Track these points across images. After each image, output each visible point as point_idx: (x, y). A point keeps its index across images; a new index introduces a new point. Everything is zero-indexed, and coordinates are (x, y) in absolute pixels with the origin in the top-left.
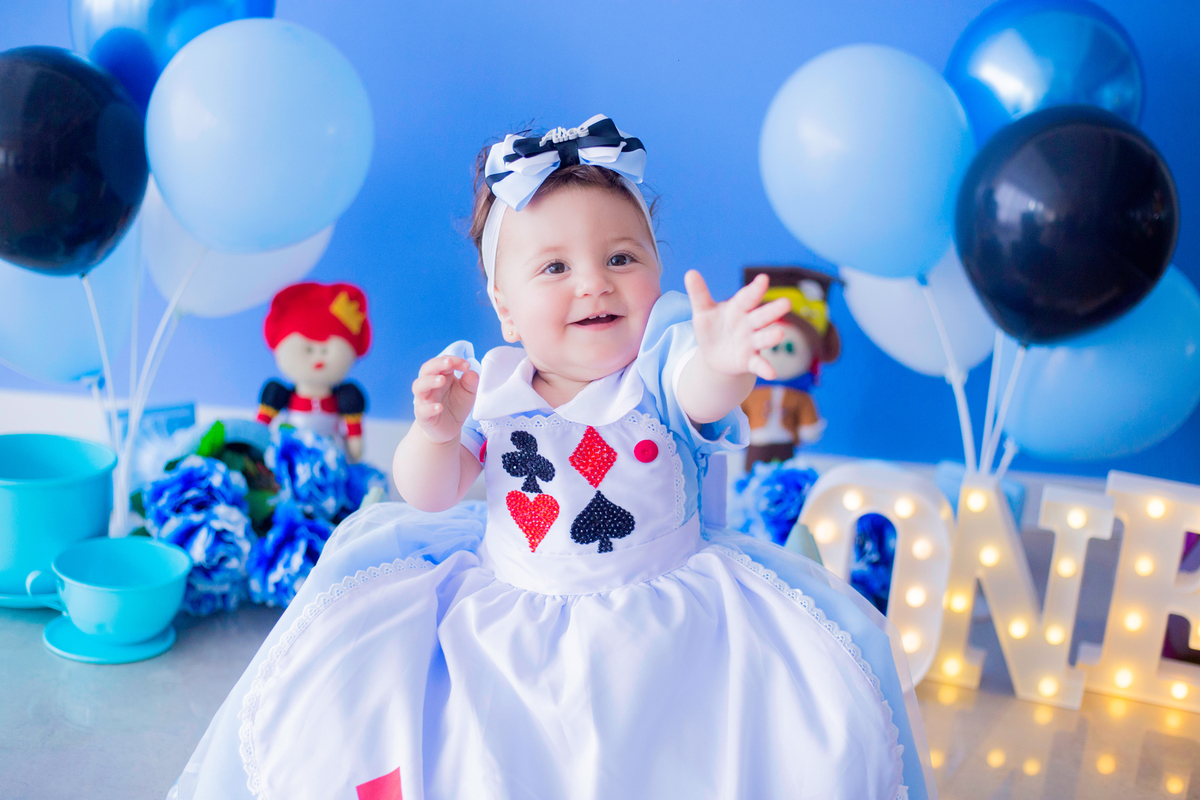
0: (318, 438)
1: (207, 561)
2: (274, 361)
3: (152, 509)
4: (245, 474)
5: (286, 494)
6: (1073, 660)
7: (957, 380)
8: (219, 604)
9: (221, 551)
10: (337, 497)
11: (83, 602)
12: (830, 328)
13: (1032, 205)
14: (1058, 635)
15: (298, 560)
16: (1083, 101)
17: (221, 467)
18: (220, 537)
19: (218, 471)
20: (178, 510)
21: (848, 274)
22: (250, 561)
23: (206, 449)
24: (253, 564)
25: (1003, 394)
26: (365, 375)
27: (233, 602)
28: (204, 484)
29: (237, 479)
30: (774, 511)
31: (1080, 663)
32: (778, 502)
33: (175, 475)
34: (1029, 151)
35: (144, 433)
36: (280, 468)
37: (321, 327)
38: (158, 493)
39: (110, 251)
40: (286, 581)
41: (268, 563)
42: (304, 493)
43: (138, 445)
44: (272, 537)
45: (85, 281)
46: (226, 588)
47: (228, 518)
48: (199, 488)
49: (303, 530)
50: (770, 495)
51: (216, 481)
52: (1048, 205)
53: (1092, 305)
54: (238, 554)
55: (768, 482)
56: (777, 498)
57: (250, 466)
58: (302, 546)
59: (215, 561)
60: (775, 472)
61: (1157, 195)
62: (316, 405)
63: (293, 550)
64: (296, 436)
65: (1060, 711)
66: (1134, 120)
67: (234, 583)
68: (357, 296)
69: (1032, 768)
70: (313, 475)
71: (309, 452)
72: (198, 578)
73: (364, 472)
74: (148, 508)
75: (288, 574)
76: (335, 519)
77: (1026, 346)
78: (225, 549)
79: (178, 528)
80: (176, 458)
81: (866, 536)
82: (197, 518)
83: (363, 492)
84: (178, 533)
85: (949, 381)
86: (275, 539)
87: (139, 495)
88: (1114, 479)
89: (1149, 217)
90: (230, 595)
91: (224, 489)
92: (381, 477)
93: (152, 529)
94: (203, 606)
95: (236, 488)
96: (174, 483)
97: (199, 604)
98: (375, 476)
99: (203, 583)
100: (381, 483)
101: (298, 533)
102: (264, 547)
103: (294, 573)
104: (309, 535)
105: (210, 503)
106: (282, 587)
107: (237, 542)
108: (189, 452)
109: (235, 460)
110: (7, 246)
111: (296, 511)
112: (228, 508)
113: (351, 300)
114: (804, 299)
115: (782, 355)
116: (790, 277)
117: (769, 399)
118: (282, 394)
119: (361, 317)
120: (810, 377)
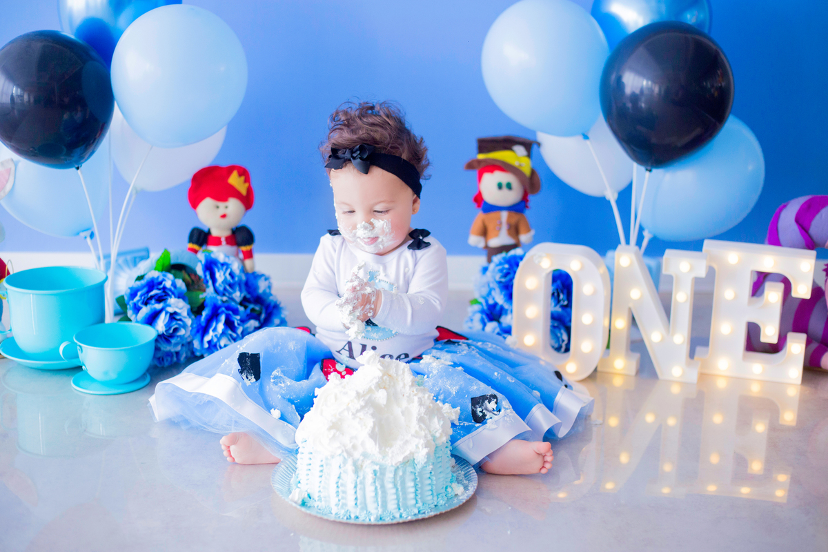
1: (166, 331)
2: (196, 214)
3: (131, 303)
4: (184, 280)
5: (210, 290)
6: (692, 354)
7: (612, 197)
8: (175, 359)
9: (174, 325)
10: (241, 290)
12: (533, 172)
13: (645, 83)
14: (681, 338)
15: (221, 327)
16: (673, 19)
17: (170, 276)
18: (173, 316)
19: (169, 279)
20: (146, 303)
21: (542, 137)
22: (191, 331)
23: (160, 268)
24: (195, 330)
25: (639, 202)
26: (251, 221)
27: (182, 358)
28: (161, 286)
29: (180, 283)
30: (503, 280)
31: (696, 357)
32: (507, 275)
33: (143, 282)
34: (641, 51)
35: (119, 267)
37: (224, 193)
38: (133, 295)
39: (93, 152)
40: (215, 340)
41: (204, 330)
42: (221, 289)
43: (116, 274)
44: (205, 314)
45: (79, 171)
46: (179, 348)
47: (177, 305)
48: (159, 289)
49: (223, 309)
50: (501, 271)
51: (168, 284)
52: (654, 82)
53: (687, 139)
54: (185, 326)
55: (500, 264)
56: (505, 271)
57: (187, 277)
58: (223, 318)
59: (171, 331)
60: (504, 258)
61: (719, 72)
62: (223, 240)
63: (217, 323)
64: (213, 256)
65: (684, 384)
66: (706, 31)
67: (183, 345)
68: (243, 173)
69: (671, 422)
70: (226, 278)
71: (223, 265)
72: (162, 342)
73: (256, 276)
74: (128, 303)
75: (216, 336)
76: (241, 304)
77: (650, 171)
78: (177, 324)
79: (147, 314)
80: (142, 274)
81: (559, 291)
82: (158, 306)
83: (256, 288)
84: (147, 316)
85: (607, 198)
86: (206, 316)
87: (122, 297)
88: (707, 244)
89: (715, 85)
90: (181, 353)
91: (173, 289)
92: (267, 279)
93: (131, 316)
94: (165, 360)
95: (180, 288)
96: (143, 287)
97: (163, 360)
98: (263, 278)
99: (165, 346)
100: (267, 283)
101: (220, 311)
102: (200, 320)
103: (219, 336)
104: (226, 312)
105: (166, 297)
106: (213, 344)
107: (183, 319)
108: (150, 270)
109: (178, 273)
110: (32, 151)
111: (217, 300)
112: (176, 299)
113: (240, 175)
114: (516, 156)
115: (505, 190)
116: (507, 143)
117: (499, 219)
118: (202, 236)
119: (247, 185)
120: (523, 204)
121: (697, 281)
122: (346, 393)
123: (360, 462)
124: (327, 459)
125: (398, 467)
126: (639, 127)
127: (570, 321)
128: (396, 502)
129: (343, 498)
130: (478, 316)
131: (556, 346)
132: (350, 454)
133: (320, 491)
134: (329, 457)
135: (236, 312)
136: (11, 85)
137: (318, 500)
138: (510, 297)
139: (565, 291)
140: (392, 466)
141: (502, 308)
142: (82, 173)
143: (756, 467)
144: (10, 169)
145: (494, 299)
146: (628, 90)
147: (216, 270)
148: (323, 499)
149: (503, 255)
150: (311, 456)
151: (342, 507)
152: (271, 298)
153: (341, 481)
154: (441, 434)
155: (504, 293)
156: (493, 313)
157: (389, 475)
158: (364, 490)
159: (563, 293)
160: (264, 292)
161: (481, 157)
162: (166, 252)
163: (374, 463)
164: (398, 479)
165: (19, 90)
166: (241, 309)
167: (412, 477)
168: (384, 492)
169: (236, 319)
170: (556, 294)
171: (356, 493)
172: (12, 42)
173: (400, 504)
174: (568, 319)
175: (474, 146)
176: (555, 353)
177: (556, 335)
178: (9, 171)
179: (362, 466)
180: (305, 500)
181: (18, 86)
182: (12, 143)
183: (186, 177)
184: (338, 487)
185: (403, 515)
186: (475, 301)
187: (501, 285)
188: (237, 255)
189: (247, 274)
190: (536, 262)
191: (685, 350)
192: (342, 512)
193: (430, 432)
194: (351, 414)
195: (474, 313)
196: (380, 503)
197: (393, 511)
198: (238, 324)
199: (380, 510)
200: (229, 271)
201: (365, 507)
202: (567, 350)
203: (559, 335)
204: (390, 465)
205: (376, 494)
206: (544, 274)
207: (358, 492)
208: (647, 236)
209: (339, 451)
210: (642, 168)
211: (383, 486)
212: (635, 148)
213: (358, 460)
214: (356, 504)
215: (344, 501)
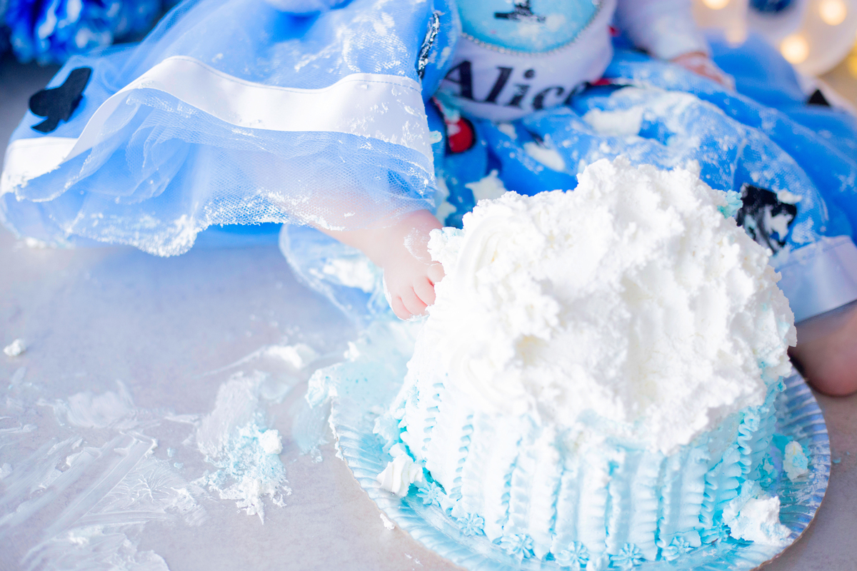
123: (572, 436)
128: (654, 528)
129: (518, 510)
132: (546, 414)
153: (516, 472)
157: (647, 472)
158: (576, 502)
163: (609, 441)
164: (668, 479)
168: (627, 507)
171: (554, 505)
173: (662, 530)
179: (577, 445)
184: (508, 484)
185: (664, 554)
196: (612, 530)
199: (611, 545)
201: (573, 533)
205: (608, 511)
207: (561, 504)
211: (626, 495)
213: (569, 429)
214: (551, 530)
215: (521, 516)
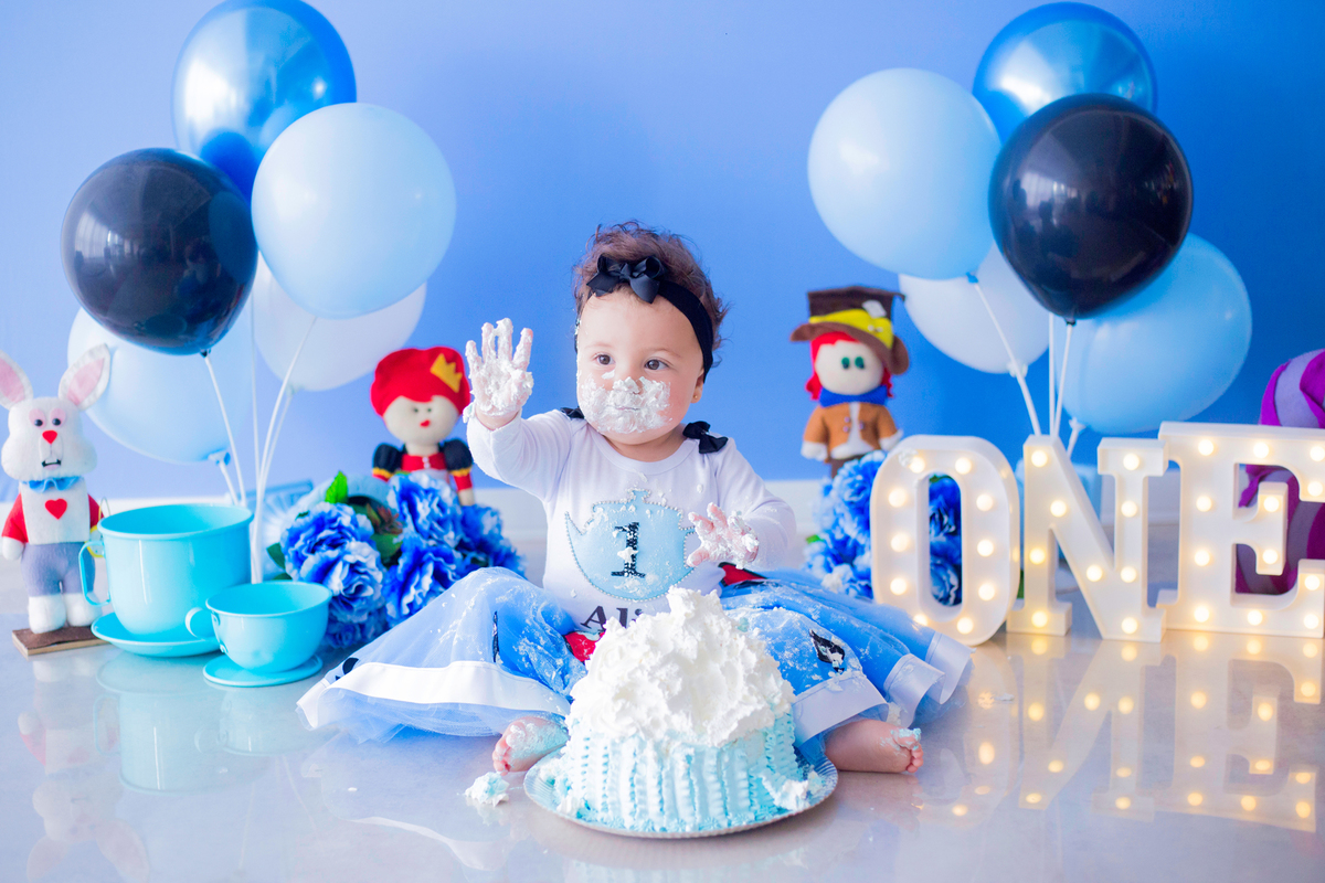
0: (431, 479)
1: (345, 590)
2: (384, 424)
4: (369, 517)
5: (409, 529)
6: (1152, 601)
7: (1019, 371)
8: (359, 636)
9: (357, 581)
10: (455, 530)
11: (239, 633)
12: (896, 341)
13: (1056, 187)
14: (1132, 573)
15: (427, 581)
16: (1095, 89)
17: (349, 510)
18: (354, 568)
19: (346, 513)
20: (312, 551)
21: (908, 284)
22: (383, 589)
23: (333, 500)
24: (388, 588)
25: (1061, 376)
27: (369, 634)
28: (336, 525)
29: (364, 522)
30: (855, 499)
31: (1158, 605)
32: (859, 491)
33: (308, 519)
34: (1047, 137)
35: (268, 509)
36: (401, 509)
37: (425, 388)
38: (294, 538)
39: (225, 332)
40: (419, 601)
41: (402, 588)
42: (426, 528)
43: (264, 520)
44: (402, 562)
45: (207, 359)
46: (364, 618)
47: (359, 551)
48: (333, 529)
49: (431, 555)
50: (852, 485)
51: (346, 521)
52: (1069, 185)
53: (1125, 269)
54: (372, 583)
55: (850, 475)
56: (857, 485)
57: (374, 514)
58: (430, 568)
59: (352, 591)
60: (854, 469)
61: (1168, 167)
62: (426, 460)
63: (421, 575)
64: (412, 482)
65: (1140, 645)
66: (1149, 109)
67: (370, 614)
68: (453, 357)
69: (1126, 706)
70: (432, 511)
71: (427, 492)
72: (339, 609)
73: (478, 511)
74: (286, 553)
75: (420, 594)
76: (457, 548)
77: (1073, 324)
78: (360, 579)
79: (315, 566)
80: (305, 510)
81: (942, 511)
82: (332, 554)
83: (478, 527)
84: (316, 570)
85: (1012, 374)
86: (405, 565)
87: (277, 546)
88: (1165, 429)
89: (1163, 186)
90: (367, 625)
91: (353, 528)
92: (495, 513)
93: (291, 571)
94: (344, 638)
95: (363, 529)
96: (308, 527)
97: (340, 638)
98: (488, 513)
99: (343, 613)
100: (495, 518)
101: (425, 558)
102: (396, 572)
103: (424, 595)
104: (434, 559)
105: (342, 541)
106: (416, 607)
107: (370, 572)
108: (318, 502)
109: (359, 508)
110: (137, 328)
111: (421, 543)
112: (359, 543)
113: (449, 361)
114: (869, 317)
115: (854, 370)
116: (854, 298)
117: (848, 414)
118: (394, 455)
119: (459, 376)
120: (884, 390)
121: (1152, 482)
122: (634, 646)
123: (664, 745)
124: (614, 744)
125: (721, 749)
126: (1050, 255)
127: (960, 556)
128: (721, 803)
129: (641, 802)
130: (820, 560)
131: (941, 595)
132: (648, 734)
133: (605, 796)
134: (617, 741)
135: (449, 559)
136: (104, 229)
137: (603, 810)
138: (866, 525)
139: (951, 512)
140: (713, 747)
141: (856, 545)
142: (211, 361)
143: (1263, 766)
144: (103, 360)
145: (842, 531)
146: (1032, 201)
147: (417, 499)
148: (609, 807)
149: (855, 463)
150: (588, 743)
151: (640, 816)
152: (502, 542)
153: (636, 776)
154: (781, 700)
155: (857, 519)
156: (843, 552)
157: (710, 762)
158: (672, 787)
159: (949, 516)
160: (491, 533)
161: (815, 320)
162: (341, 476)
163: (685, 745)
164: (723, 767)
165: (117, 237)
166: (457, 555)
167: (743, 764)
168: (703, 788)
169: (450, 569)
170: (937, 516)
171: (660, 792)
172: (105, 167)
173: (728, 806)
174: (957, 553)
175: (804, 304)
176: (940, 606)
177: (941, 579)
178: (101, 363)
179: (667, 751)
180: (582, 813)
181: (115, 230)
182: (107, 318)
183: (366, 367)
184: (632, 785)
185: (732, 823)
186: (815, 538)
187: (853, 507)
188: (448, 482)
189: (464, 508)
190: (903, 463)
191: (1141, 593)
192: (641, 823)
193: (765, 697)
194: (646, 673)
195: (814, 556)
196: (697, 806)
197: (718, 818)
198: (454, 578)
199: (698, 817)
200: (436, 501)
201: (675, 813)
202: (958, 601)
203: (944, 578)
204: (710, 746)
205: (692, 792)
206: (915, 482)
207: (664, 790)
208: (1076, 427)
209: (632, 731)
210: (1061, 320)
211: (701, 781)
212: (1046, 288)
213: (662, 741)
214: (661, 810)
215: (643, 807)
